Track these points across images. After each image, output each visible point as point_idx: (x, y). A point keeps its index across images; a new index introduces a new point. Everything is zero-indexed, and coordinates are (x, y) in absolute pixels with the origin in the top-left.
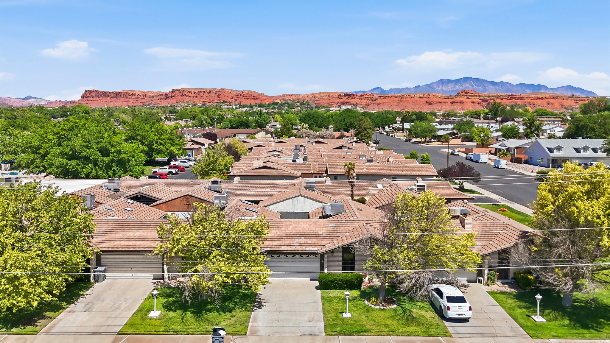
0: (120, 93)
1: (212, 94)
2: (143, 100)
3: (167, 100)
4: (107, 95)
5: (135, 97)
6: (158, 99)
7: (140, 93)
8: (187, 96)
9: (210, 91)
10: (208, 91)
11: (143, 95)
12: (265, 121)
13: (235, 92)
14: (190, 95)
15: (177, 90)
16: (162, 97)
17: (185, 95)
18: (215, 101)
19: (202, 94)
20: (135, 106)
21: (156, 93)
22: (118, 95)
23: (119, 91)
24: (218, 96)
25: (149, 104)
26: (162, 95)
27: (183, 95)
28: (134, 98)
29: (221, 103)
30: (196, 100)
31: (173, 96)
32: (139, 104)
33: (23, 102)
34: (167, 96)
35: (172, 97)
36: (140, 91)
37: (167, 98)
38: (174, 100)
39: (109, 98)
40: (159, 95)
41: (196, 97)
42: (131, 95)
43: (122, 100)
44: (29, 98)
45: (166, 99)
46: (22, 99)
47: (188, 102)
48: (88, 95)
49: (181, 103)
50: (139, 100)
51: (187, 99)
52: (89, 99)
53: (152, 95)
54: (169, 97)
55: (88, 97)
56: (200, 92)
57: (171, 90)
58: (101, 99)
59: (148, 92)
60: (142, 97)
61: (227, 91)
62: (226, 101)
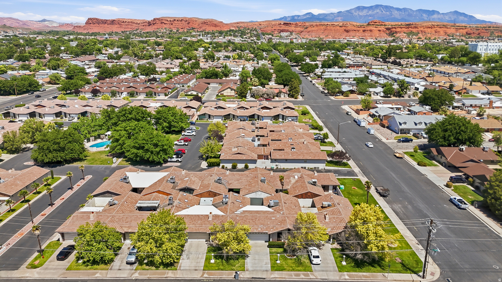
0: (114, 20)
1: (183, 22)
2: (132, 26)
3: (150, 27)
4: (105, 22)
5: (126, 24)
6: (143, 26)
7: (129, 21)
8: (165, 24)
9: (182, 20)
10: (181, 19)
11: (132, 22)
12: (228, 72)
13: (201, 21)
14: (167, 22)
15: (157, 19)
16: (146, 24)
17: (163, 23)
18: (186, 28)
19: (176, 22)
20: (127, 31)
21: (141, 20)
22: (113, 22)
23: (113, 19)
24: (188, 23)
25: (137, 30)
26: (146, 22)
27: (162, 23)
28: (125, 25)
29: (190, 29)
30: (171, 26)
31: (155, 24)
32: (129, 30)
33: (40, 25)
34: (150, 24)
35: (154, 24)
36: (129, 19)
37: (150, 25)
38: (155, 26)
39: (106, 25)
40: (144, 22)
41: (172, 24)
42: (123, 22)
43: (116, 26)
44: (44, 20)
45: (149, 26)
46: (39, 21)
47: (165, 28)
48: (91, 22)
49: (160, 29)
50: (129, 27)
51: (165, 26)
52: (91, 25)
53: (138, 22)
54: (151, 24)
55: (91, 23)
56: (175, 20)
57: (153, 19)
58: (101, 25)
59: (135, 20)
60: (131, 24)
61: (195, 19)
62: (194, 27)
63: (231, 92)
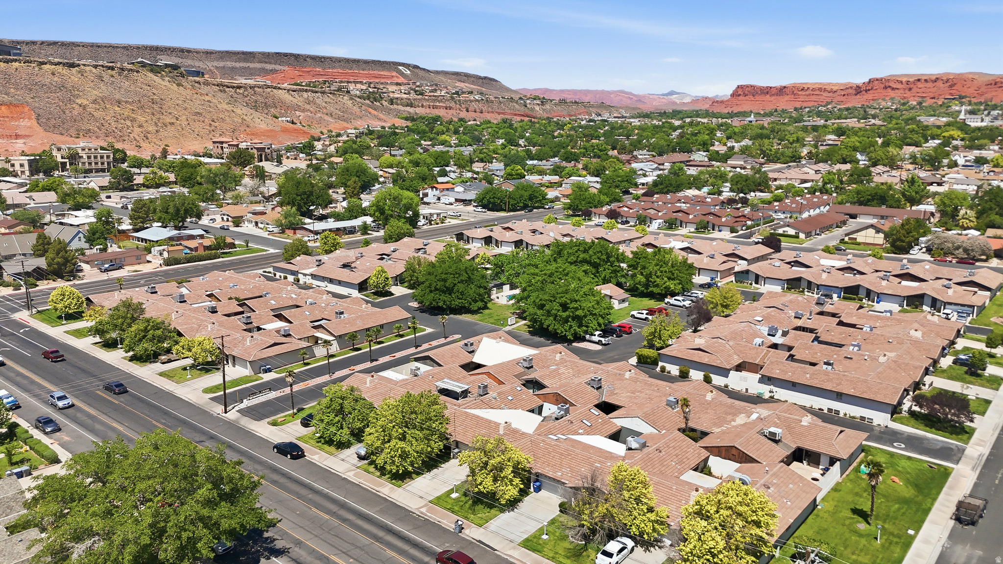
0: (785, 87)
1: (940, 84)
2: (819, 97)
3: (858, 96)
4: (766, 91)
5: (807, 93)
6: (844, 95)
7: (817, 86)
8: (893, 89)
9: (937, 78)
10: (934, 78)
11: (820, 89)
13: (987, 79)
14: (899, 86)
15: (877, 80)
16: (850, 91)
17: (890, 87)
18: (943, 96)
19: (920, 85)
20: (805, 108)
21: (841, 84)
22: (782, 91)
23: (784, 84)
24: (951, 86)
25: (828, 103)
26: (851, 88)
27: (885, 88)
28: (805, 95)
29: (953, 99)
30: (908, 94)
31: (869, 90)
32: (810, 104)
33: (663, 100)
34: (858, 90)
35: (866, 91)
36: (816, 83)
37: (858, 93)
38: (869, 96)
39: (768, 96)
40: (847, 88)
41: (910, 89)
42: (802, 90)
43: (786, 98)
44: (672, 93)
45: (856, 95)
46: (663, 95)
47: (892, 99)
48: (742, 92)
49: (880, 101)
50: (814, 98)
51: (892, 94)
52: (741, 98)
53: (835, 88)
54: (861, 92)
55: (739, 95)
56: (919, 80)
57: (867, 80)
58: (758, 98)
59: (829, 84)
60: (818, 92)
61: (971, 76)
62: (964, 94)
63: (877, 235)
